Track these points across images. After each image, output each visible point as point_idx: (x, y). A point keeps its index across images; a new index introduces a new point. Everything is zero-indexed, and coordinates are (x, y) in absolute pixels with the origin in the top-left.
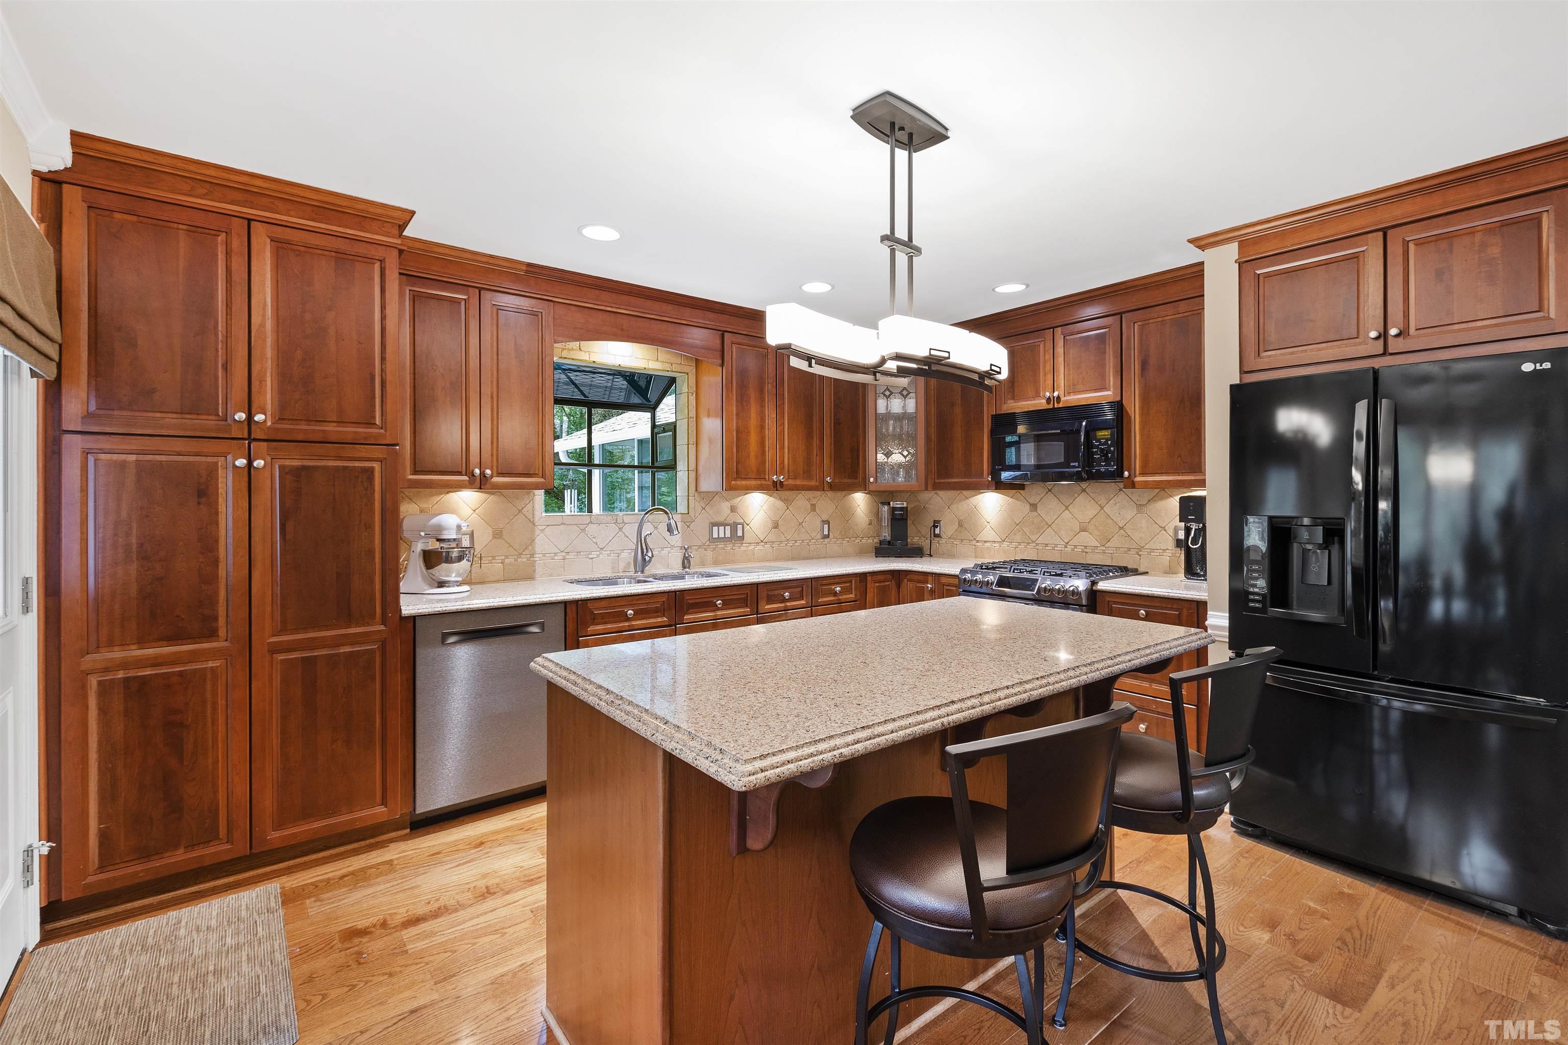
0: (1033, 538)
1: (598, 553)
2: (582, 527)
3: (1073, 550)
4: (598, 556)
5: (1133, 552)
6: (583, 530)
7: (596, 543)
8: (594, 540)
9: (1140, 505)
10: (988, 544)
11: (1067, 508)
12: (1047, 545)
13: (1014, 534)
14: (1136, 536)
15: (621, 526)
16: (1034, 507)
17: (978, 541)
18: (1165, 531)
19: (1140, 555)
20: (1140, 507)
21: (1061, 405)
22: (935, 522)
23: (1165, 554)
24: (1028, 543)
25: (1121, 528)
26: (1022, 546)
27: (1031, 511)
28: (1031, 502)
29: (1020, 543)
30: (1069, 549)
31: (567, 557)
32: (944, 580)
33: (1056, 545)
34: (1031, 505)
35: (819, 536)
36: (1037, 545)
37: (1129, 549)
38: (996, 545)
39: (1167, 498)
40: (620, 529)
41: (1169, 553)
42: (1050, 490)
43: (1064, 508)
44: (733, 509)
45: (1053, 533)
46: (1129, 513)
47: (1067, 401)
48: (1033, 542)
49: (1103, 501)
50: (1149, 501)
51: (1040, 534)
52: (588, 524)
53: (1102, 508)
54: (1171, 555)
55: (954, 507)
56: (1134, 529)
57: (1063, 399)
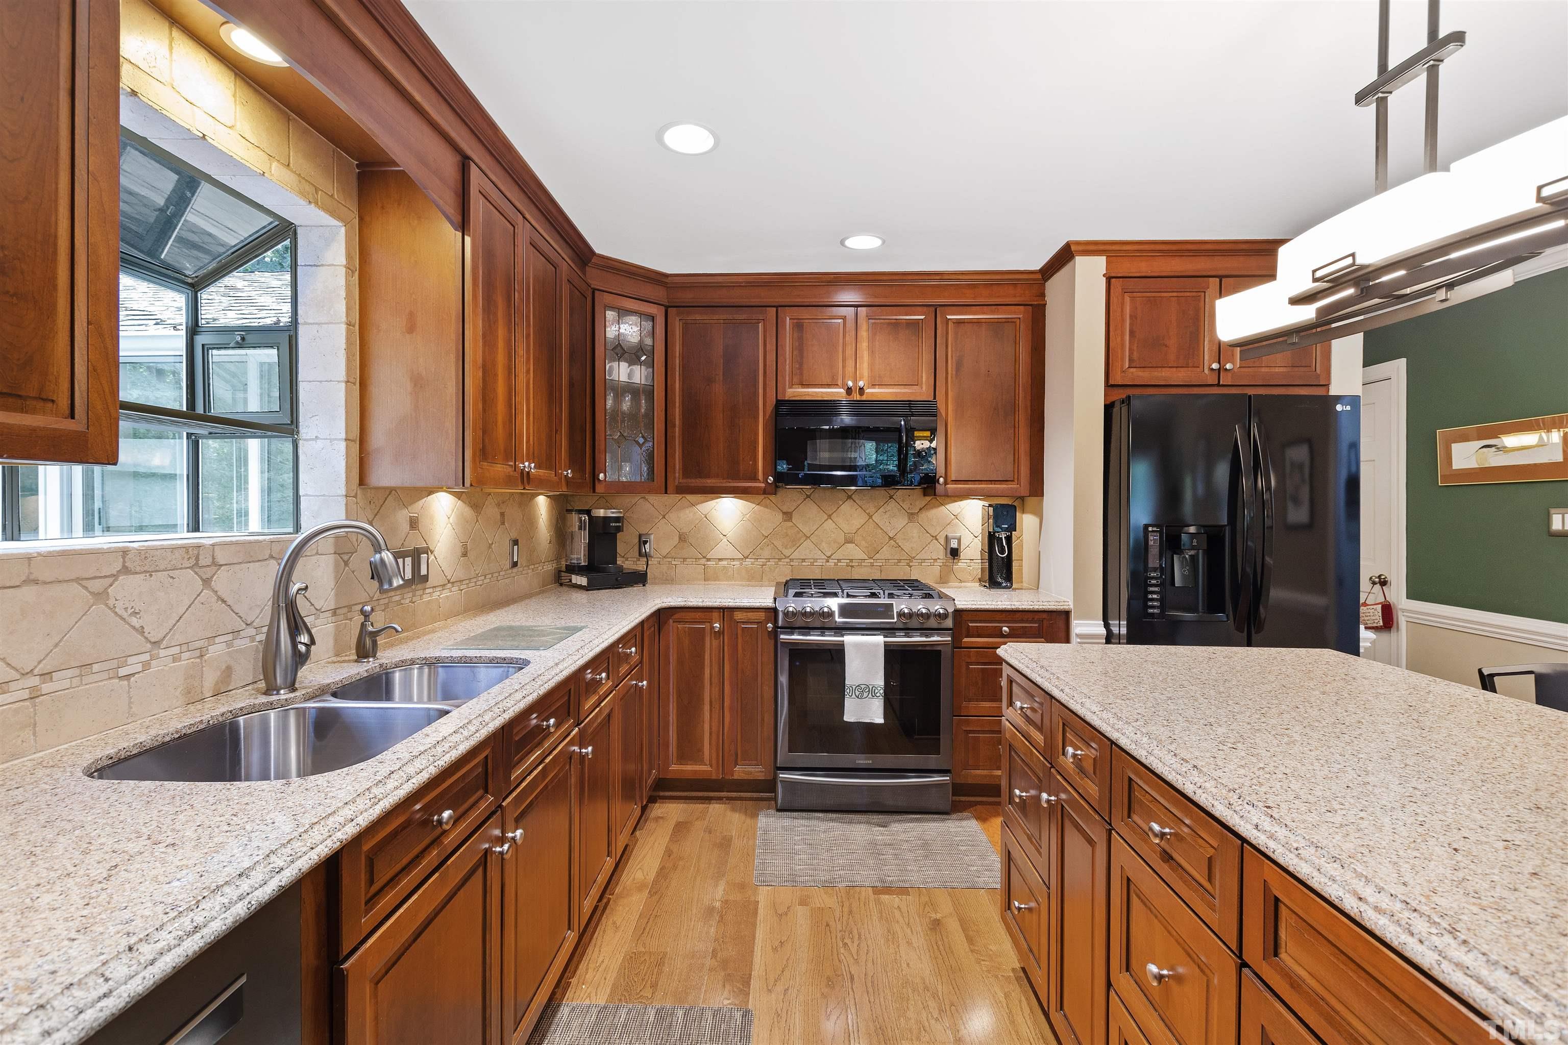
0: (787, 552)
1: (146, 657)
2: (96, 586)
3: (836, 564)
4: (146, 666)
5: (903, 563)
6: (101, 596)
7: (141, 631)
8: (134, 621)
9: (912, 514)
10: (725, 563)
11: (830, 516)
12: (803, 560)
13: (761, 549)
14: (906, 546)
15: (207, 573)
16: (788, 516)
17: (709, 560)
18: (937, 540)
19: (910, 567)
20: (912, 516)
21: (864, 398)
22: (640, 536)
23: (935, 564)
24: (780, 559)
25: (891, 538)
26: (772, 563)
27: (785, 521)
28: (785, 511)
29: (768, 560)
30: (831, 563)
31: (46, 688)
32: (738, 616)
33: (816, 560)
34: (784, 513)
35: (508, 564)
36: (792, 560)
37: (899, 561)
38: (737, 563)
39: (939, 506)
40: (207, 582)
41: (939, 562)
42: (808, 496)
43: (826, 517)
44: (414, 524)
45: (812, 546)
46: (901, 521)
47: (872, 394)
48: (786, 557)
49: (871, 510)
50: (921, 509)
51: (795, 547)
52: (115, 577)
53: (871, 517)
54: (941, 564)
55: (672, 516)
56: (905, 539)
57: (868, 391)
